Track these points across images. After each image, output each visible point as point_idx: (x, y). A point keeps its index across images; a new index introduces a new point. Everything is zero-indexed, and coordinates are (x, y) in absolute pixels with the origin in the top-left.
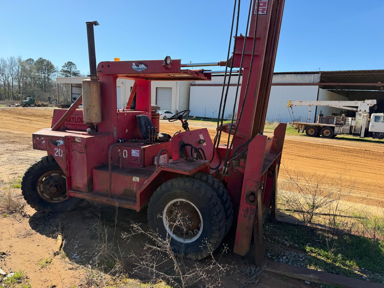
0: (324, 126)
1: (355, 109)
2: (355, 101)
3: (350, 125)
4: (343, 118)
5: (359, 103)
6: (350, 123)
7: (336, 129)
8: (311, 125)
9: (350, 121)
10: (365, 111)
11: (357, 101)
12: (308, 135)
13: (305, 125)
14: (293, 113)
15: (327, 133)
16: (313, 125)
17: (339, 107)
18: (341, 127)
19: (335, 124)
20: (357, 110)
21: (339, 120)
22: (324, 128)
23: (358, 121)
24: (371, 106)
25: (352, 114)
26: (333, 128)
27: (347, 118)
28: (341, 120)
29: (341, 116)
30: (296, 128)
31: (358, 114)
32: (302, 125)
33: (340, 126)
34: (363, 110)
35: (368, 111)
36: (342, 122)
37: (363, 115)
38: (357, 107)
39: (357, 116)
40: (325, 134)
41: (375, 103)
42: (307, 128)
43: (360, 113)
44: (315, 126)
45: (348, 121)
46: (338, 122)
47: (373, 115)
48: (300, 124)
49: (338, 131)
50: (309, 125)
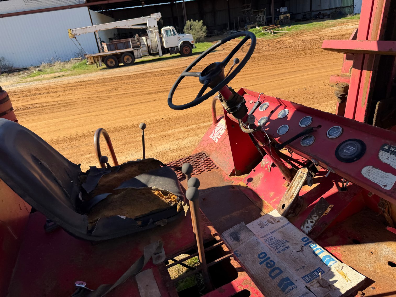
0: (122, 53)
1: (144, 27)
2: (141, 17)
3: (146, 45)
4: (138, 39)
5: (146, 19)
6: (145, 43)
7: (136, 53)
8: (108, 55)
9: (145, 40)
10: (154, 26)
11: (144, 16)
12: (109, 67)
13: (101, 57)
14: (80, 45)
15: (128, 59)
16: (110, 55)
17: (129, 27)
18: (139, 49)
19: (133, 48)
20: (147, 28)
21: (134, 42)
22: (123, 55)
23: (152, 39)
24: (158, 20)
25: (143, 32)
26: (132, 52)
27: (140, 38)
28: (136, 41)
29: (135, 37)
30: (92, 63)
31: (150, 32)
32: (97, 57)
33: (137, 48)
34: (152, 26)
35: (157, 26)
36: (138, 43)
37: (154, 31)
38: (146, 24)
39: (149, 34)
40: (126, 62)
41: (161, 16)
42: (105, 59)
43: (151, 30)
44: (111, 55)
45: (142, 41)
46: (135, 45)
47: (164, 30)
48: (94, 56)
49: (138, 55)
50: (105, 56)
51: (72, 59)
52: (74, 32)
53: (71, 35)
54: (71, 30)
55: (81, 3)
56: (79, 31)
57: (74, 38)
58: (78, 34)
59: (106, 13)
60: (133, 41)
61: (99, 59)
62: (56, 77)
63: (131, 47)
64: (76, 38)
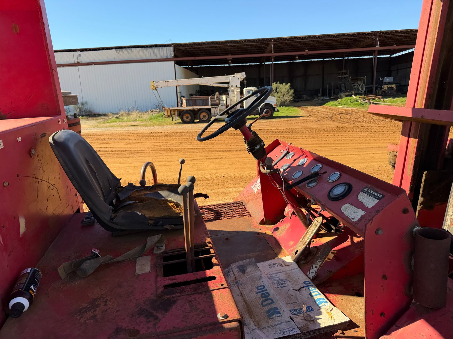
0: (199, 110)
1: (226, 86)
2: (225, 75)
3: (225, 104)
4: (217, 97)
5: (229, 78)
6: (225, 102)
7: (213, 111)
8: (185, 110)
9: (224, 99)
10: (237, 86)
11: (227, 75)
12: (184, 122)
13: (177, 111)
14: (160, 97)
15: (204, 116)
16: (187, 110)
17: (211, 84)
18: (217, 107)
19: (211, 105)
20: (229, 87)
21: (213, 100)
22: (200, 111)
23: (232, 98)
24: (242, 80)
25: (225, 91)
26: (209, 110)
27: (220, 96)
28: (216, 99)
29: (215, 95)
30: (168, 116)
31: (231, 91)
32: (174, 111)
33: (215, 106)
34: (234, 85)
35: (239, 86)
36: (217, 101)
37: (235, 91)
38: (228, 83)
39: (230, 93)
40: (202, 118)
41: (245, 76)
42: (181, 114)
43: (232, 89)
44: (189, 110)
45: (222, 99)
46: (213, 102)
47: (246, 90)
48: (172, 110)
49: (215, 113)
50: (182, 110)
51: (150, 110)
52: (157, 84)
53: (153, 87)
54: (154, 82)
55: (169, 57)
56: (161, 84)
57: (156, 90)
58: (160, 87)
59: (191, 69)
60: (212, 98)
61: (176, 113)
62: (131, 126)
63: (210, 104)
64: (157, 90)
